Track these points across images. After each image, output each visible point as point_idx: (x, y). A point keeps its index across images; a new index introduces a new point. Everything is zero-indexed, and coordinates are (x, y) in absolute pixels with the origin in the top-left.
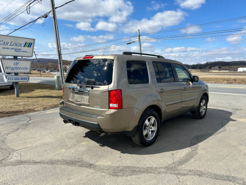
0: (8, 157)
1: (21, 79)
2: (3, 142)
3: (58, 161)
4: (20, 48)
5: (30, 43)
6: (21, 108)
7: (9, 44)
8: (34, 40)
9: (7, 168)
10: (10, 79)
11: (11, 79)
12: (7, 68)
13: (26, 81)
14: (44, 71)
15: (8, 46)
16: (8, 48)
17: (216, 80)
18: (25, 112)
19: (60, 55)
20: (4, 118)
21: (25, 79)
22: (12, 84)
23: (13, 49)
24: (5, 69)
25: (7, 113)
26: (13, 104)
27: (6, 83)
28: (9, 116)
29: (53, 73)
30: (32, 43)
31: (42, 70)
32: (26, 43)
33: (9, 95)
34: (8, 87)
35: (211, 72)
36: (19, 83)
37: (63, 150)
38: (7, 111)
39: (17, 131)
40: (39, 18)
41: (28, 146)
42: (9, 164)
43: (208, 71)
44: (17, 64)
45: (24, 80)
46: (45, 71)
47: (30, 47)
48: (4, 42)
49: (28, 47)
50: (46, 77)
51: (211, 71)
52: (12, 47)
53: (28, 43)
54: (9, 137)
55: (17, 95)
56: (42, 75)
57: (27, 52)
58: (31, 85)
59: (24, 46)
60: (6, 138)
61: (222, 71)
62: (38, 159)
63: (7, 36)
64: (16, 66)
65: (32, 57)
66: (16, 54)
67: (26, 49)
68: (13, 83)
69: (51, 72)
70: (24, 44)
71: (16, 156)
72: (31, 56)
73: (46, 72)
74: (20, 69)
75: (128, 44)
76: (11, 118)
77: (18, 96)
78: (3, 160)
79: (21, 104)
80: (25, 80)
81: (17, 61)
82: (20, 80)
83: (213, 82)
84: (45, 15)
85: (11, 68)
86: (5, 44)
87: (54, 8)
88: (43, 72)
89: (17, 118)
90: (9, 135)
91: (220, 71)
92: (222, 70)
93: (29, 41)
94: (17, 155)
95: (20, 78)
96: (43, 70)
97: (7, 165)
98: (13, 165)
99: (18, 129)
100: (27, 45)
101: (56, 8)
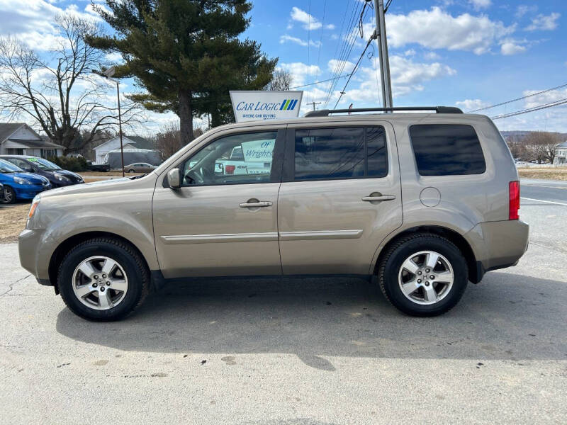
4: (272, 112)
5: (293, 101)
7: (254, 108)
8: (302, 92)
15: (252, 112)
16: (252, 116)
23: (261, 116)
30: (296, 101)
32: (285, 101)
47: (292, 109)
49: (288, 109)
52: (259, 112)
53: (289, 101)
59: (281, 109)
67: (284, 113)
85: (255, 154)
93: (290, 98)
100: (287, 105)
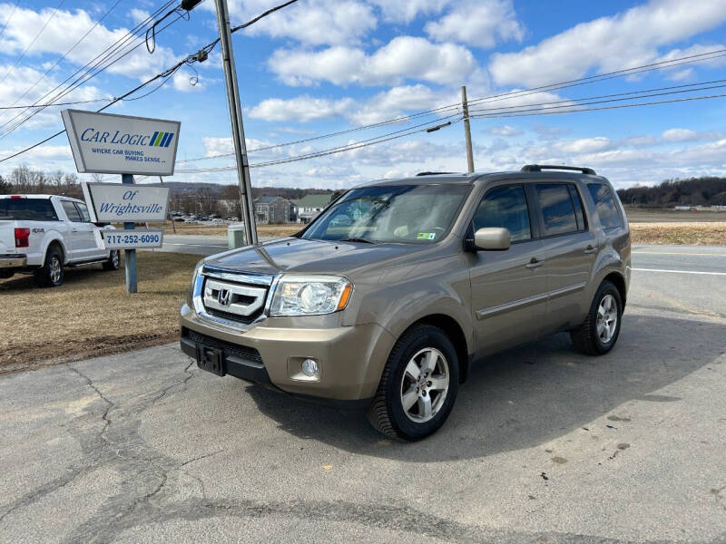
0: (162, 485)
1: (143, 239)
2: (133, 433)
3: (328, 507)
4: (139, 148)
5: (167, 134)
6: (155, 327)
7: (109, 139)
8: (179, 124)
9: (171, 526)
10: (112, 241)
11: (117, 239)
12: (105, 208)
13: (157, 247)
14: (178, 218)
15: (108, 145)
16: (108, 151)
17: (716, 235)
18: (167, 337)
19: (246, 169)
20: (116, 358)
21: (154, 239)
22: (108, 255)
23: (121, 152)
24: (98, 211)
25: (120, 341)
26: (127, 315)
27: (101, 251)
28: (126, 351)
29: (204, 222)
30: (172, 135)
31: (174, 216)
32: (156, 133)
33: (108, 287)
34: (98, 265)
35: (678, 210)
36: (137, 250)
37: (327, 467)
38: (117, 335)
39: (167, 400)
40: (184, 62)
41: (211, 450)
42: (172, 511)
43: (670, 207)
44: (132, 195)
45: (150, 244)
46: (182, 218)
47: (167, 146)
48: (95, 133)
49: (161, 145)
50: (188, 234)
51: (677, 208)
52: (119, 147)
53: (162, 133)
54: (146, 418)
55: (130, 286)
56: (177, 230)
57: (158, 160)
58: (157, 257)
59: (151, 144)
60: (139, 423)
61: (714, 208)
62: (261, 499)
63: (98, 113)
64: (129, 201)
65: (172, 174)
66: (128, 167)
67: (156, 151)
68: (112, 252)
69: (199, 222)
70: (151, 138)
71: (186, 485)
72: (170, 172)
73: (183, 220)
74: (141, 209)
75: (429, 131)
76: (134, 357)
77: (133, 289)
78: (149, 496)
79: (149, 313)
80: (154, 244)
81: (133, 189)
82: (140, 243)
83: (711, 240)
84: (200, 52)
85: (115, 209)
86: (99, 139)
87: (228, 31)
88: (177, 220)
89: (152, 358)
90: (145, 412)
91: (707, 209)
92: (715, 204)
93: (163, 130)
94: (188, 480)
95: (140, 237)
96: (177, 215)
97: (168, 517)
98: (188, 517)
99: (164, 392)
100: (159, 139)
101: (232, 31)
